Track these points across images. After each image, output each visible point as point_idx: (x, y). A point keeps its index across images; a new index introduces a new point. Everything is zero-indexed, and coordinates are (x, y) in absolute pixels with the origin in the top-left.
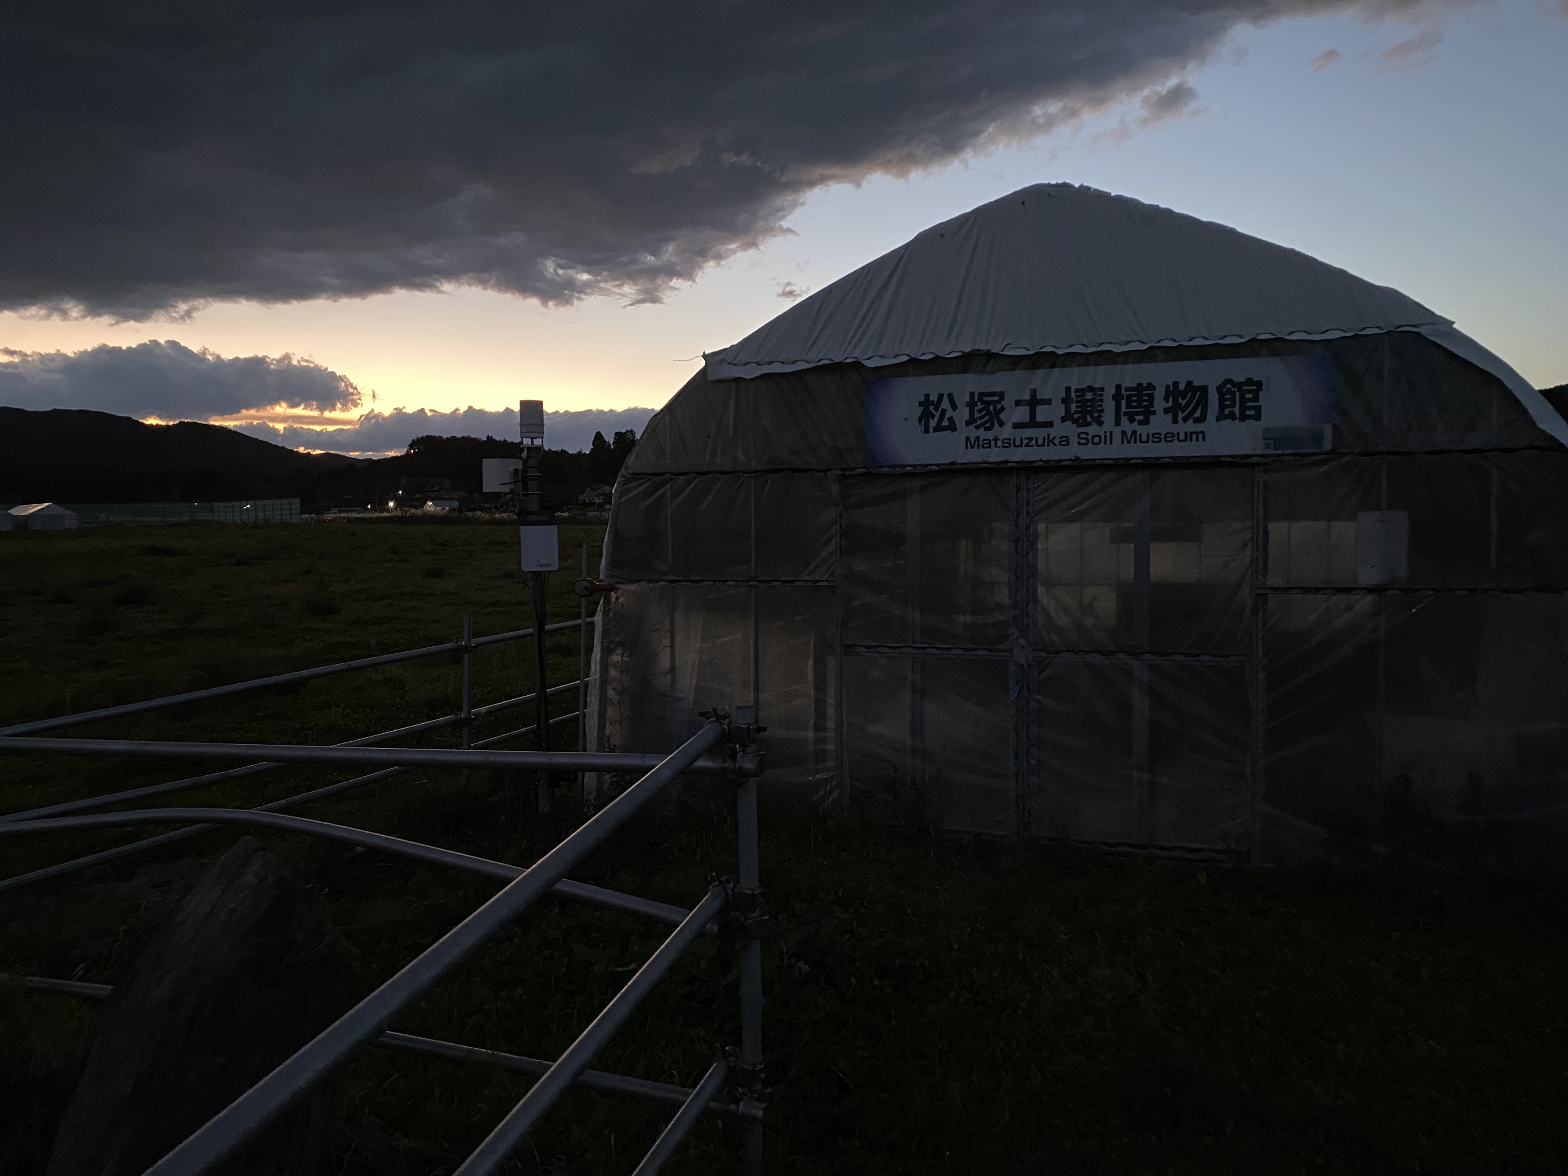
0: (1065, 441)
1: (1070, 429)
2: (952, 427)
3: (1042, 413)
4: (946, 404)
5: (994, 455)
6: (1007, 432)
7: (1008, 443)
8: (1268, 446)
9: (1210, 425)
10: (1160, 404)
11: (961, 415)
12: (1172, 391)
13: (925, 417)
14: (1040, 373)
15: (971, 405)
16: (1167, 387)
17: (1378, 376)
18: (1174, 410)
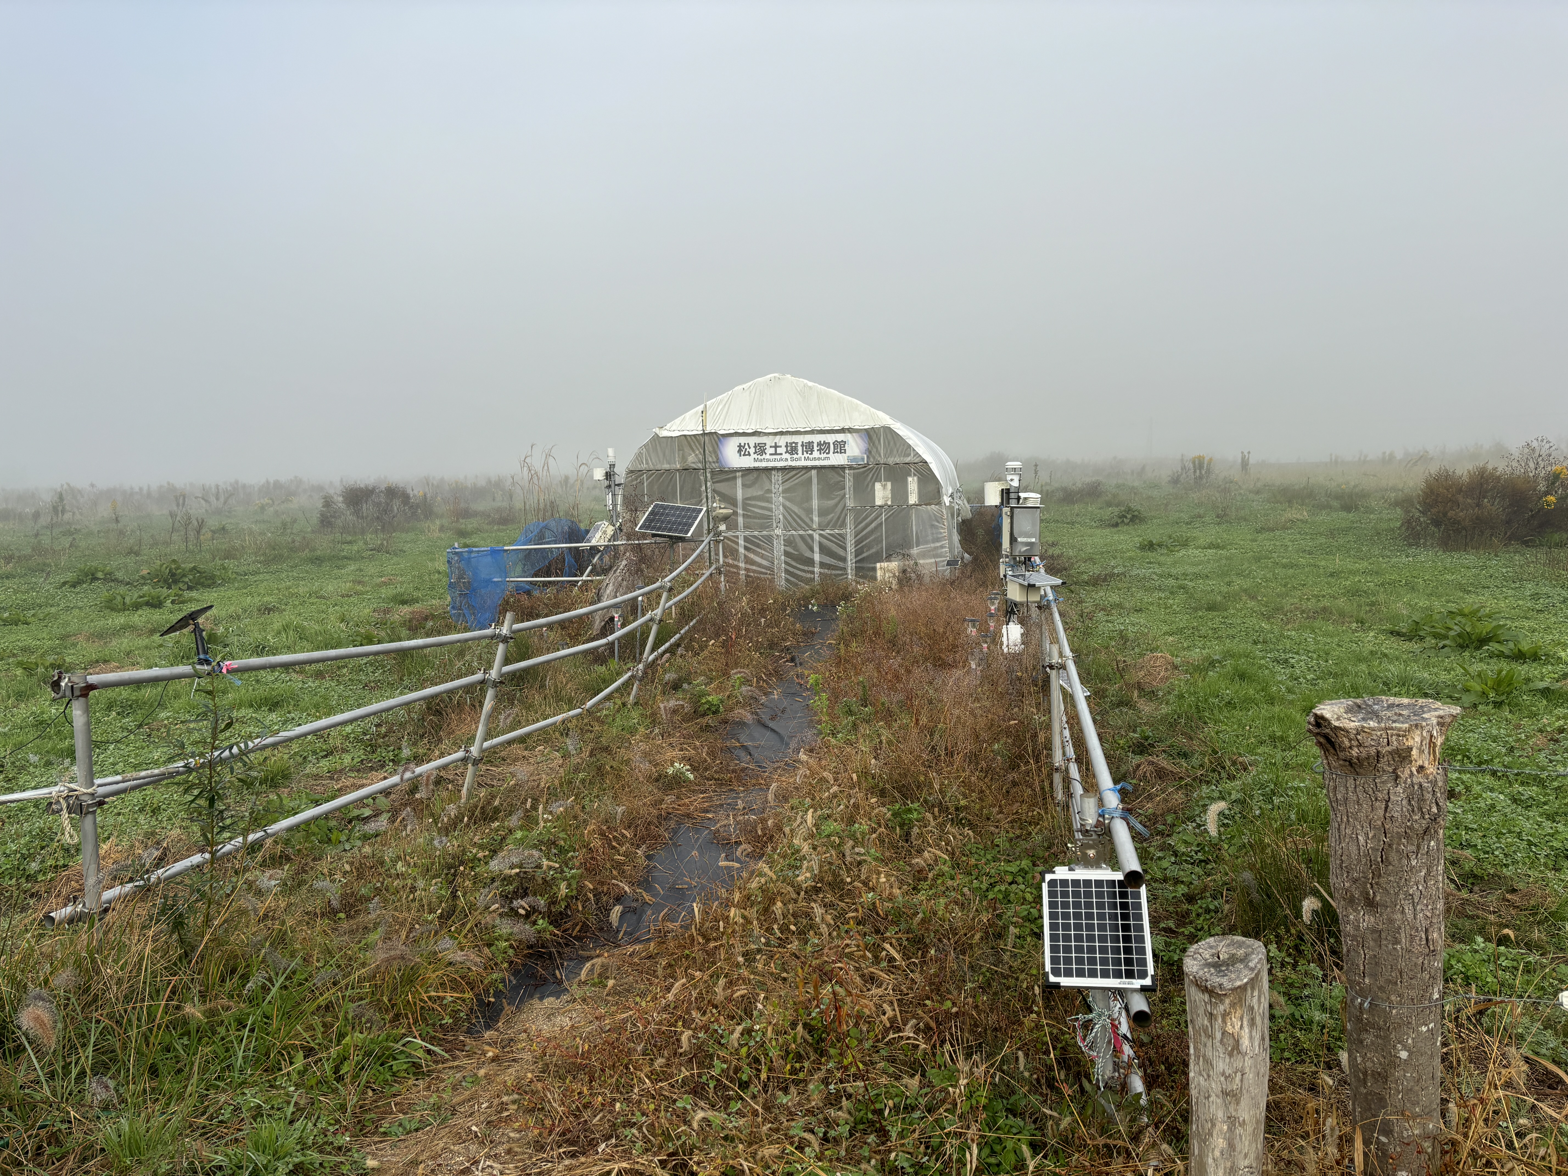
0: (786, 460)
1: (788, 456)
2: (749, 454)
3: (779, 450)
5: (764, 464)
6: (768, 457)
7: (768, 460)
8: (848, 462)
9: (831, 455)
10: (816, 448)
11: (752, 450)
12: (819, 444)
13: (740, 451)
15: (755, 447)
17: (879, 440)
18: (821, 450)
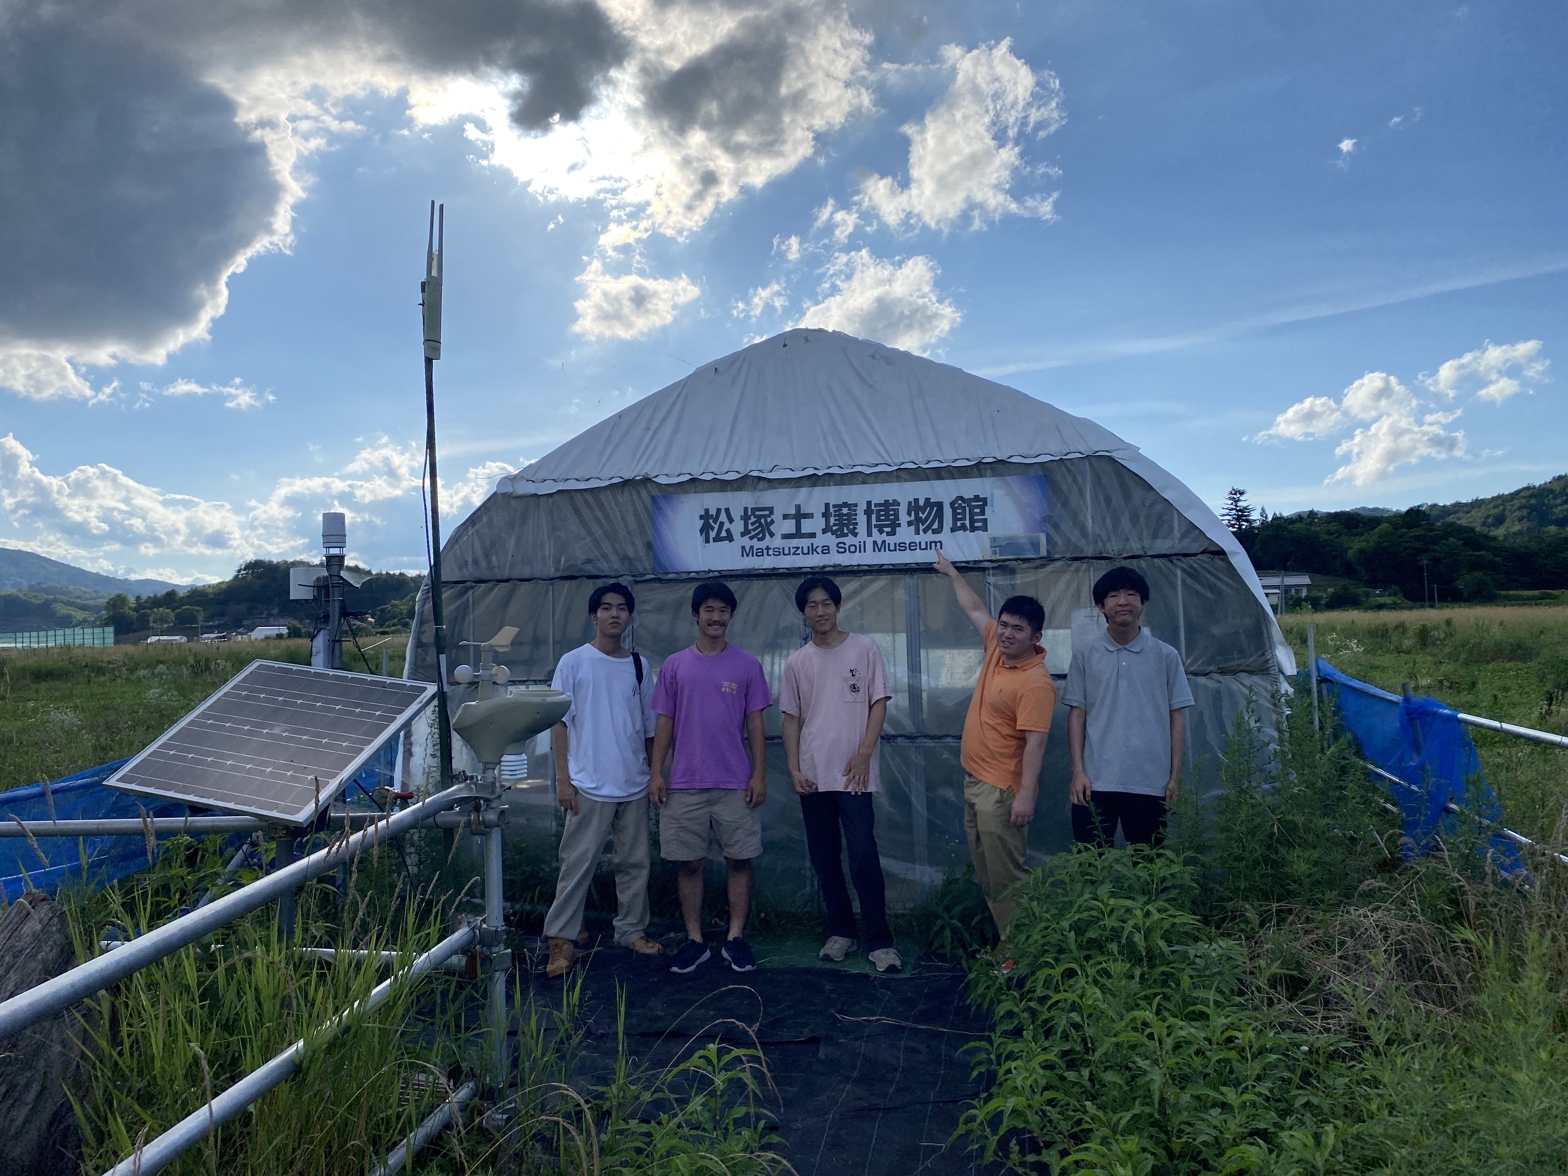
0: (826, 550)
1: (830, 540)
2: (730, 538)
4: (723, 517)
5: (767, 563)
6: (777, 542)
8: (995, 553)
9: (945, 536)
10: (904, 518)
11: (737, 527)
12: (914, 507)
13: (705, 530)
14: (804, 491)
15: (745, 518)
16: (910, 503)
17: (1081, 493)
18: (916, 523)
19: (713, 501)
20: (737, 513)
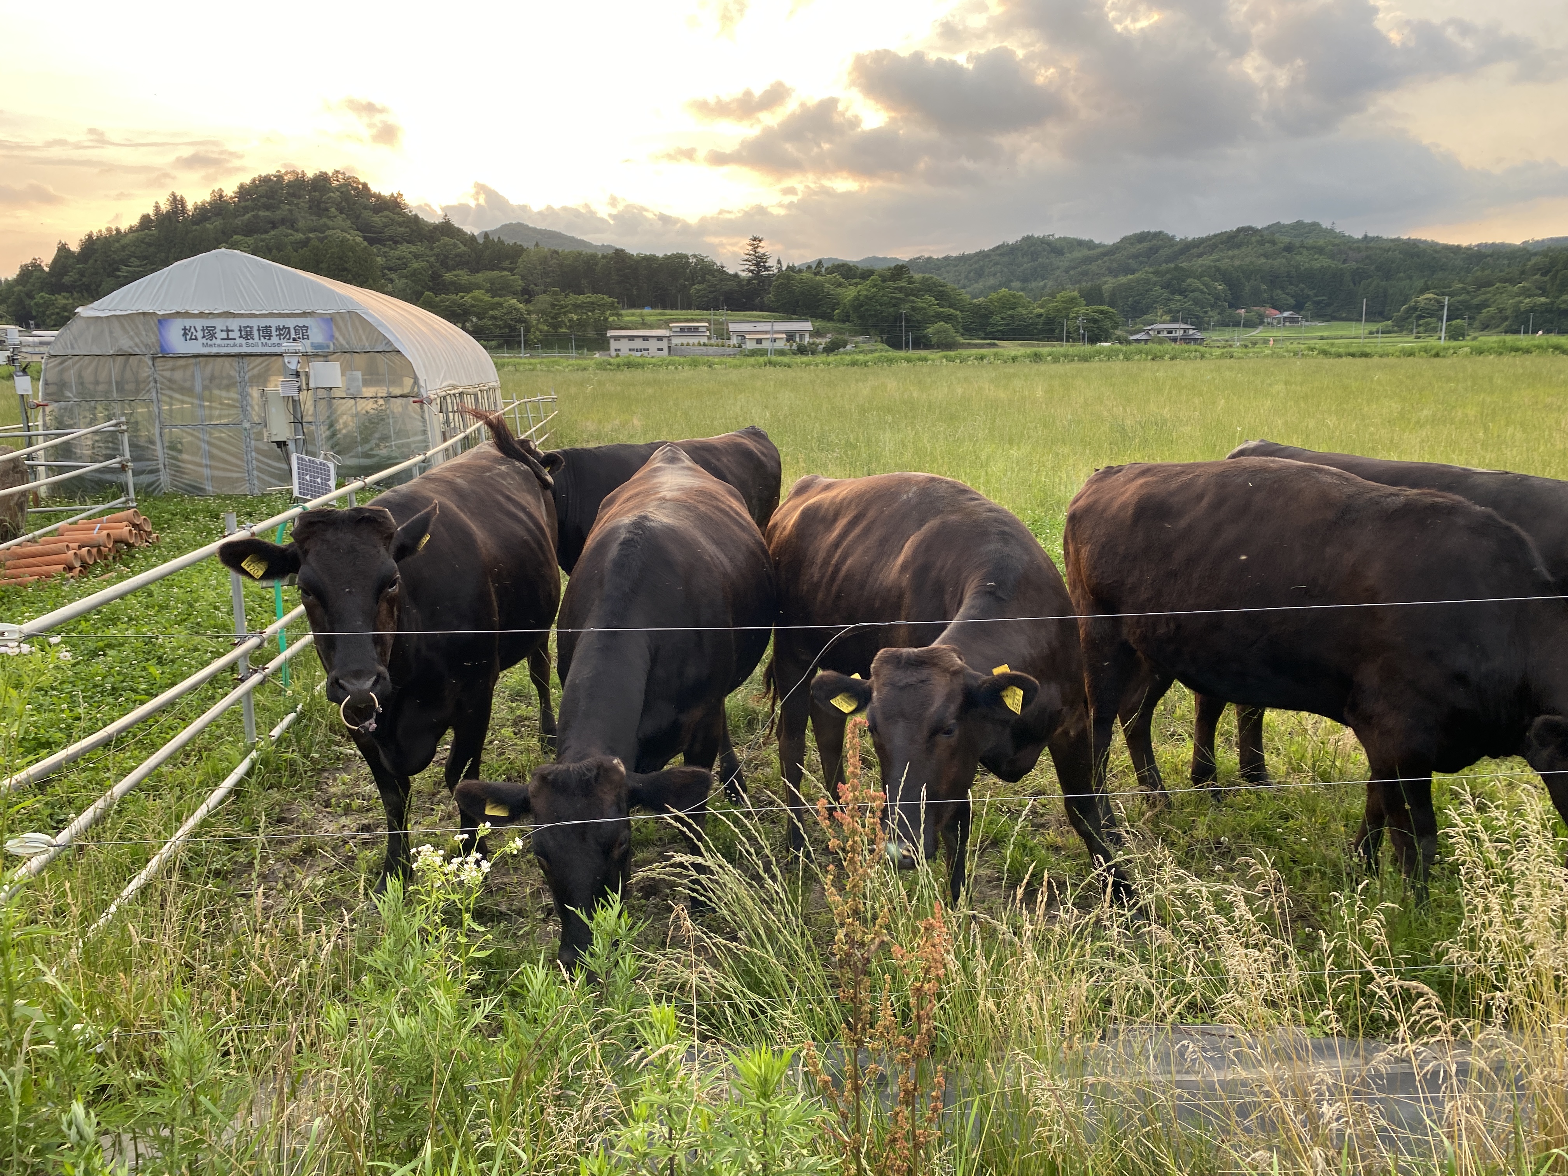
0: (241, 346)
1: (243, 341)
2: (196, 339)
3: (231, 335)
4: (193, 330)
5: (214, 350)
6: (218, 341)
7: (219, 346)
10: (274, 333)
11: (200, 334)
12: (278, 329)
13: (185, 335)
14: (230, 320)
15: (203, 330)
16: (276, 327)
17: (346, 325)
18: (280, 335)
19: (188, 323)
20: (199, 328)
